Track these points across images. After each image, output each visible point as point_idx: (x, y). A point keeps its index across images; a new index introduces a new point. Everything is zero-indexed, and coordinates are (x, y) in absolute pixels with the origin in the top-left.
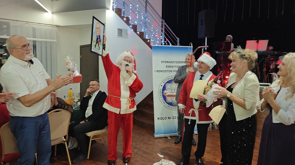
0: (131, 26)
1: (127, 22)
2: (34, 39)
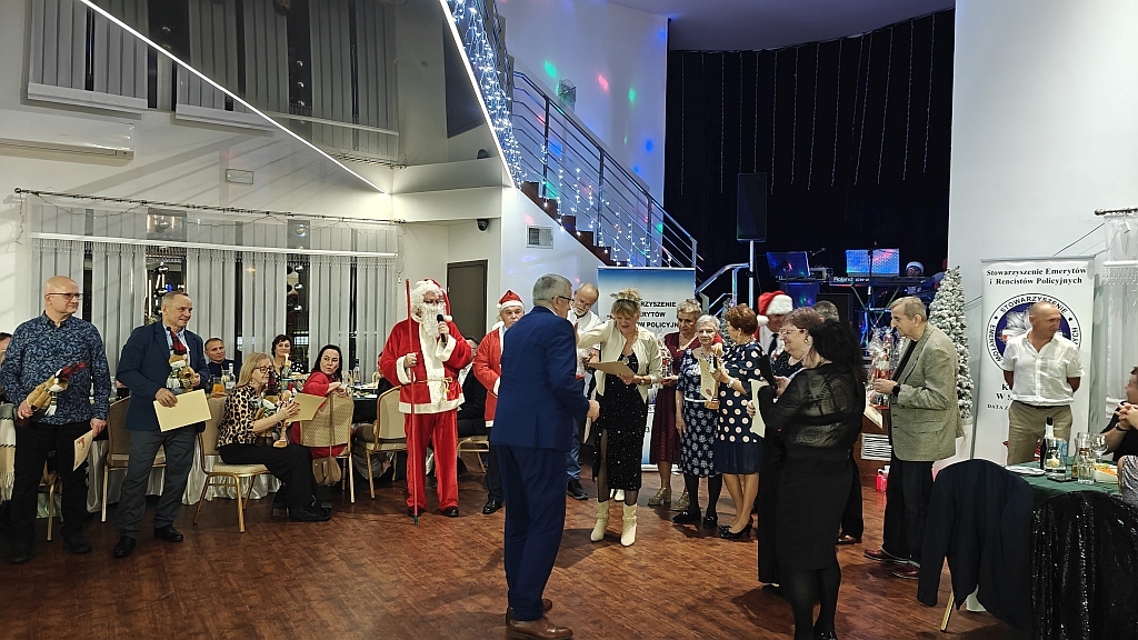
0: (560, 221)
1: (552, 211)
2: (354, 254)
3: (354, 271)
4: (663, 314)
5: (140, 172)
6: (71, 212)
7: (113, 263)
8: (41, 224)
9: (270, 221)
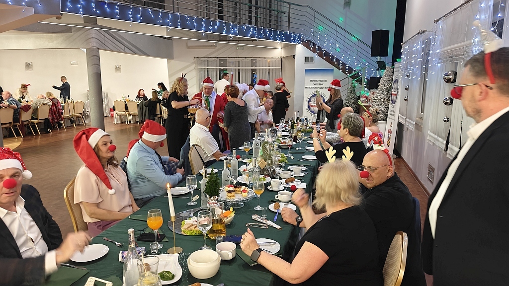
0: (317, 53)
1: (314, 50)
2: (269, 68)
3: (269, 73)
4: (322, 84)
5: (218, 50)
6: (204, 61)
7: (213, 73)
8: (199, 64)
9: (246, 60)
